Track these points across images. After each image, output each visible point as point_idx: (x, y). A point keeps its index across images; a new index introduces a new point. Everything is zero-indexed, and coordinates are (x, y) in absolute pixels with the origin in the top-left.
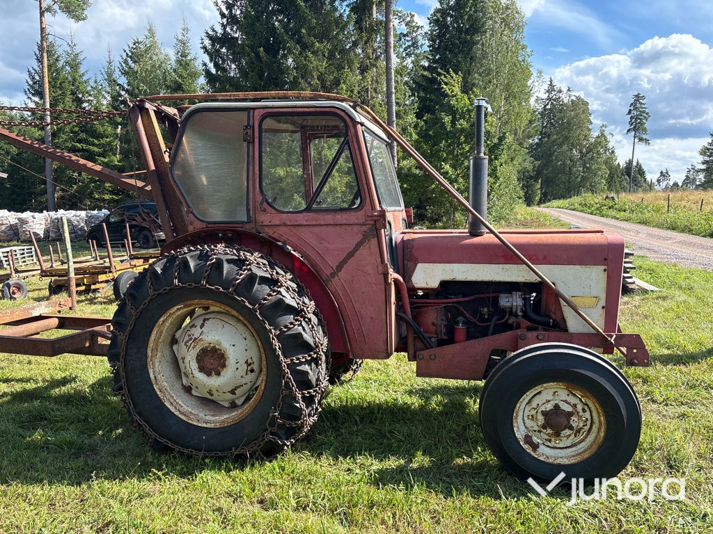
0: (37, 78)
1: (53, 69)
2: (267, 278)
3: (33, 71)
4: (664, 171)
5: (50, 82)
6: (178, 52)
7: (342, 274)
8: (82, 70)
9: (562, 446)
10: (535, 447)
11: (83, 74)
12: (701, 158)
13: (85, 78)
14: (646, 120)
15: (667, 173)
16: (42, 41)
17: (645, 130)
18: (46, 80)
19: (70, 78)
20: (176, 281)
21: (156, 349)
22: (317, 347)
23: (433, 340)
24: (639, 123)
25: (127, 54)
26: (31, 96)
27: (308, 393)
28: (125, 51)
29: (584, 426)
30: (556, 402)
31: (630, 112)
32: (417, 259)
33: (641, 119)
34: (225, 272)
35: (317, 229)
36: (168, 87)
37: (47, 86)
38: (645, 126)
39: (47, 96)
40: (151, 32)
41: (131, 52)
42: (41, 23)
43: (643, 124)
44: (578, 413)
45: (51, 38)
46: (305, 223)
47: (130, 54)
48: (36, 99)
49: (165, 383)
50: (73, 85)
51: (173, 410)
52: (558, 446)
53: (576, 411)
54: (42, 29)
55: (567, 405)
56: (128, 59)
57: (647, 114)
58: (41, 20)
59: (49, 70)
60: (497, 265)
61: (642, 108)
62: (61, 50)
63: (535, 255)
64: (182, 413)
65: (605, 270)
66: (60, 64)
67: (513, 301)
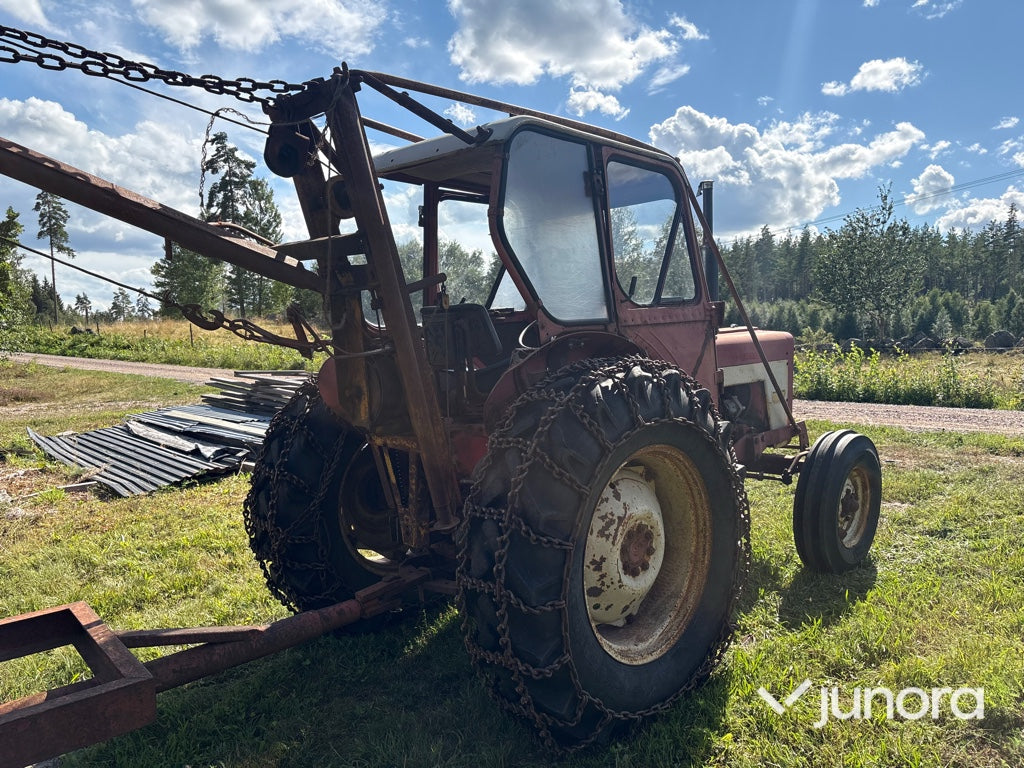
4: (82, 296)
12: (154, 279)
14: (65, 222)
15: (85, 298)
17: (65, 235)
20: (641, 419)
24: (55, 224)
31: (37, 207)
33: (57, 219)
38: (65, 229)
43: (61, 227)
57: (65, 212)
61: (56, 203)
65: (787, 364)
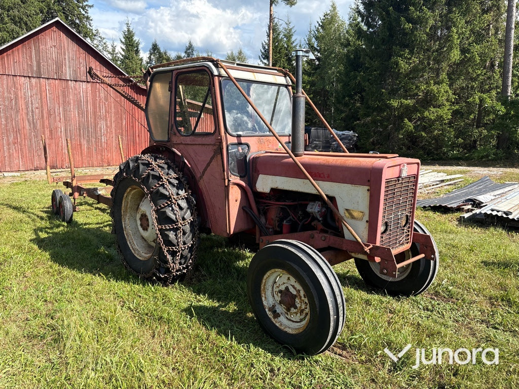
0: (267, 47)
1: (276, 41)
2: (157, 176)
3: (264, 43)
5: (273, 49)
6: (351, 17)
7: (205, 177)
8: (293, 39)
9: (294, 320)
10: (277, 315)
11: (293, 42)
13: (294, 44)
16: (270, 22)
18: (271, 48)
19: (286, 46)
20: (124, 174)
21: (126, 211)
22: (178, 221)
23: (271, 230)
25: (319, 24)
26: (262, 60)
27: (172, 249)
28: (318, 22)
29: (305, 308)
30: (287, 285)
32: (259, 171)
34: (140, 170)
35: (194, 147)
36: (342, 44)
37: (271, 52)
39: (271, 59)
40: (334, 7)
41: (322, 22)
42: (270, 11)
44: (301, 297)
45: (276, 20)
46: (190, 143)
47: (321, 24)
48: (265, 61)
49: (130, 231)
50: (287, 50)
51: (130, 247)
52: (292, 319)
53: (299, 295)
54: (271, 15)
55: (293, 289)
56: (320, 28)
58: (270, 9)
59: (273, 42)
60: (300, 180)
62: (282, 27)
63: (323, 173)
64: (133, 249)
65: (368, 190)
66: (281, 36)
67: (314, 208)
